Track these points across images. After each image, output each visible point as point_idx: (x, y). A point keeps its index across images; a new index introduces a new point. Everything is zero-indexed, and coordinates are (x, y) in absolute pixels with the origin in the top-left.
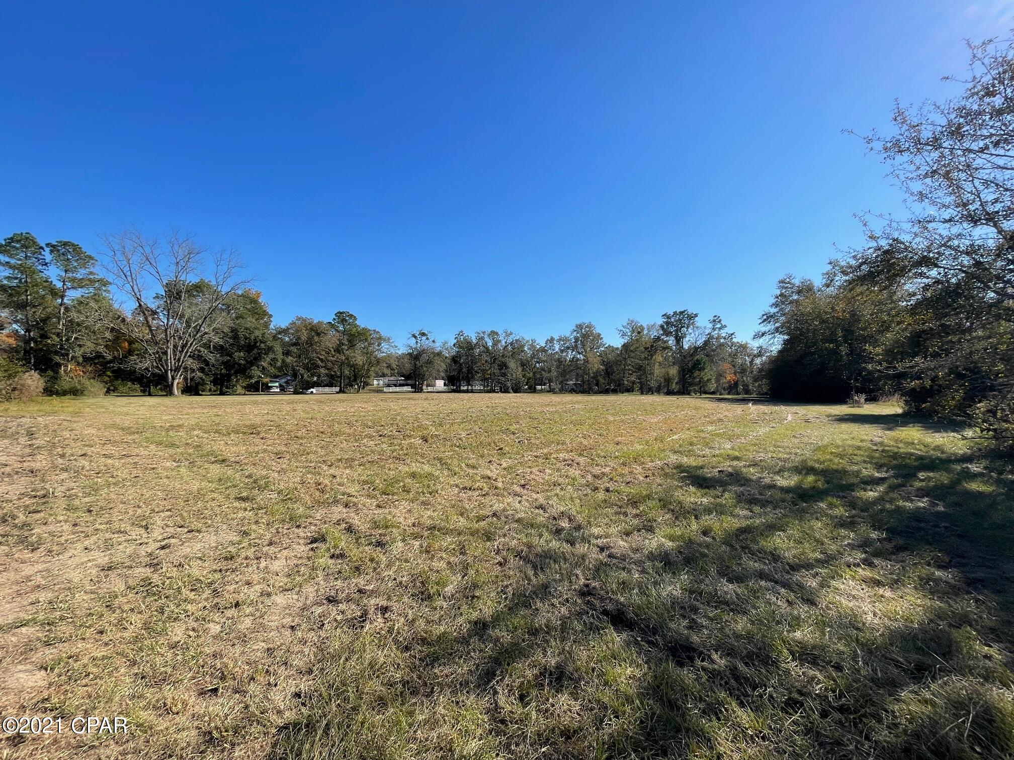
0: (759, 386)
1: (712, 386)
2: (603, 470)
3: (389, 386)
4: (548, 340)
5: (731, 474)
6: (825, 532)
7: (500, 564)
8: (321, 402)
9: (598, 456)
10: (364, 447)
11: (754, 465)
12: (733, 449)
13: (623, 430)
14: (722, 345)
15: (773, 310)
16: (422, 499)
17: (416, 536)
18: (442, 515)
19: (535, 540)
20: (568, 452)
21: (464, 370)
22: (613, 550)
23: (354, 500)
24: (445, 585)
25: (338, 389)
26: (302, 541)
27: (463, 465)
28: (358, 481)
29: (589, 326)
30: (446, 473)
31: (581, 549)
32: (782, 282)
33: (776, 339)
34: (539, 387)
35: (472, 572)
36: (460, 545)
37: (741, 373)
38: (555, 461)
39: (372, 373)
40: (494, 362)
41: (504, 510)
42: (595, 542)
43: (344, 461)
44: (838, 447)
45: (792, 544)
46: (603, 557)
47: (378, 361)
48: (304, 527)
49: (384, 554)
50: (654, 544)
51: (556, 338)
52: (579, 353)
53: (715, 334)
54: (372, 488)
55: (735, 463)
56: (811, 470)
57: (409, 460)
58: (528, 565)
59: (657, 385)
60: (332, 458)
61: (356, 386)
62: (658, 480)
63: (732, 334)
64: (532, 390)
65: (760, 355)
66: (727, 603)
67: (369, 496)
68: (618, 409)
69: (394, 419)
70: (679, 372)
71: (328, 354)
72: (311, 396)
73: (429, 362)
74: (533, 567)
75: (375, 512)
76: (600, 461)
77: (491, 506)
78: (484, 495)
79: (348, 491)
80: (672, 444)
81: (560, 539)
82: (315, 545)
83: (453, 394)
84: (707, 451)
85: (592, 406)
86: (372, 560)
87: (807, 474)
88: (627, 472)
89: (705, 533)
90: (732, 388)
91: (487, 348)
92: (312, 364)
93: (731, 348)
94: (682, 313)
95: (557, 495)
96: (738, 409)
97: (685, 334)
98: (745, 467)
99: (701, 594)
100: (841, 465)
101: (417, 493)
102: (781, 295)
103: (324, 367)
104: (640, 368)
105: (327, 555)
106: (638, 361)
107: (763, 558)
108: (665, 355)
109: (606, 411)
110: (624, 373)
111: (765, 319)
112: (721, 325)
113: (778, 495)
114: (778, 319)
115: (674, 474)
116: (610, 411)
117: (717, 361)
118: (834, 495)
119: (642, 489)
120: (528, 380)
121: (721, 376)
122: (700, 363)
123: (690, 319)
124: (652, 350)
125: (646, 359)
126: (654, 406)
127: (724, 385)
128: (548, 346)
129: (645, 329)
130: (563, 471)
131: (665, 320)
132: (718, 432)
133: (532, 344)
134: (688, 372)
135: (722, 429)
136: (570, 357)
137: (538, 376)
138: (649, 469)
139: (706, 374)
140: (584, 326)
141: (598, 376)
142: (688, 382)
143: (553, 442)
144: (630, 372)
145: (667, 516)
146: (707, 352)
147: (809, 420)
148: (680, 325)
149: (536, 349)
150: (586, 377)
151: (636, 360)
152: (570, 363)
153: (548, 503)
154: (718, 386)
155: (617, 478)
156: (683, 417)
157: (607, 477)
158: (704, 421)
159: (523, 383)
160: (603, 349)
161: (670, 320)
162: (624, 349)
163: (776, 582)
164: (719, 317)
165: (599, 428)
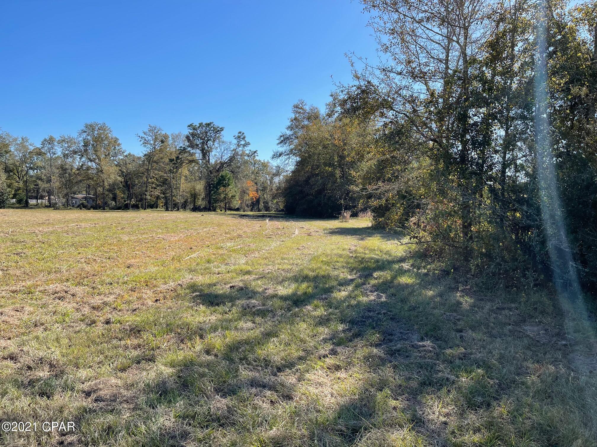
0: (277, 203)
1: (236, 203)
2: (106, 299)
4: (45, 140)
5: (242, 289)
6: (308, 331)
9: (102, 283)
11: (263, 278)
12: (247, 263)
13: (138, 250)
14: (246, 162)
15: (289, 133)
20: (62, 281)
22: (101, 392)
29: (102, 128)
31: (60, 399)
32: (296, 107)
33: (291, 160)
34: (33, 202)
37: (262, 190)
38: (40, 295)
42: (81, 386)
44: (327, 256)
45: (282, 348)
46: (88, 403)
50: (152, 374)
51: (57, 138)
52: (91, 161)
53: (240, 150)
55: (246, 277)
56: (306, 278)
59: (183, 201)
62: (169, 303)
63: (256, 152)
64: (23, 204)
65: (277, 174)
68: (135, 227)
70: (206, 188)
76: (104, 289)
80: (189, 263)
81: (32, 394)
84: (223, 268)
85: (104, 224)
87: (302, 281)
88: (135, 298)
89: (208, 352)
90: (255, 205)
93: (254, 166)
94: (208, 125)
96: (257, 224)
97: (211, 148)
98: (254, 280)
99: (194, 417)
100: (327, 272)
102: (296, 119)
104: (165, 182)
106: (162, 174)
107: (257, 366)
108: (191, 169)
109: (121, 229)
110: (147, 187)
111: (282, 141)
112: (245, 142)
113: (278, 303)
114: (292, 141)
115: (186, 294)
116: (125, 229)
117: (241, 178)
118: (318, 298)
119: (149, 315)
120: (16, 191)
121: (245, 193)
122: (225, 179)
123: (216, 132)
124: (177, 162)
125: (171, 172)
126: (177, 224)
127: (247, 202)
128: (46, 148)
129: (170, 139)
130: (50, 306)
131: (191, 131)
132: (236, 248)
133: (21, 143)
134: (213, 187)
135: (240, 245)
136: (77, 164)
137: (32, 186)
138: (161, 293)
139: (231, 190)
140: (97, 128)
141: (114, 189)
142: (214, 199)
143: (42, 271)
144: (154, 186)
145: (173, 341)
146: (233, 169)
147: (311, 234)
148: (206, 138)
149: (29, 151)
150: (100, 189)
151: (160, 172)
152: (78, 172)
153: (22, 350)
154: (241, 203)
155: (123, 307)
156: (204, 234)
157: (110, 306)
158: (225, 238)
159: (9, 195)
160: (121, 157)
161: (196, 131)
162: (147, 159)
163: (264, 387)
164: (243, 134)
165: (109, 250)
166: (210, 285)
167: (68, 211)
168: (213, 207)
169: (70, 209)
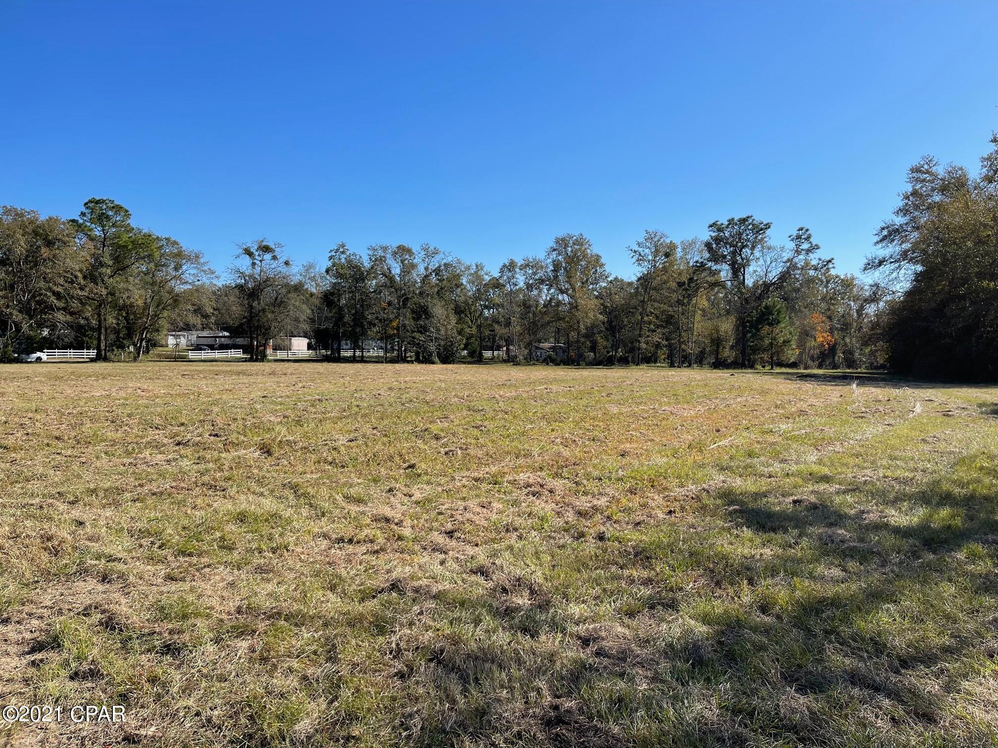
0: (872, 353)
1: (792, 353)
2: (595, 502)
3: (198, 348)
4: (504, 266)
5: (815, 507)
6: (959, 601)
7: (401, 675)
8: (57, 378)
9: (588, 476)
10: (144, 467)
11: (854, 490)
12: (820, 462)
13: (635, 430)
14: (810, 281)
15: (900, 220)
16: (257, 560)
17: (241, 632)
18: (295, 590)
19: (467, 631)
20: (534, 470)
21: (347, 318)
22: (604, 643)
23: (121, 567)
24: (295, 720)
25: (93, 353)
26: (13, 649)
27: (339, 497)
28: (129, 531)
29: (580, 242)
30: (305, 512)
31: (547, 642)
32: (917, 170)
33: (903, 271)
34: (488, 354)
35: (346, 693)
36: (326, 644)
37: (842, 330)
38: (510, 487)
39: (163, 323)
40: (405, 305)
41: (413, 577)
42: (574, 629)
43: (101, 494)
44: (992, 458)
45: (907, 624)
46: (586, 655)
47: (176, 300)
48: (18, 622)
49: (179, 667)
50: (677, 631)
51: (520, 262)
52: (562, 292)
53: (800, 260)
54: (158, 544)
55: (822, 487)
56: (947, 499)
57: (235, 489)
58: (453, 675)
59: (698, 350)
60: (79, 488)
61: (132, 349)
62: (690, 519)
63: (830, 261)
64: (476, 358)
65: (874, 299)
66: (794, 729)
67: (151, 559)
68: (627, 393)
69: (206, 412)
70: (737, 327)
71: (72, 282)
72: (38, 367)
73: (278, 303)
74: (461, 677)
75: (163, 589)
76: (591, 486)
77: (389, 572)
78: (376, 552)
79: (108, 551)
80: (716, 456)
81: (512, 627)
82: (38, 656)
83: (325, 364)
84: (777, 467)
85: (582, 388)
86: (153, 680)
87: (940, 504)
88: (637, 505)
89: (764, 609)
90: (826, 357)
91: (391, 279)
92: (38, 303)
93: (826, 287)
94: (743, 221)
95: (510, 548)
96: (833, 393)
97: (748, 261)
98: (838, 493)
99: (751, 714)
100: (994, 489)
101: (250, 551)
102: (915, 193)
103: (64, 309)
104: (669, 320)
105: (64, 673)
106: (666, 307)
107: (859, 649)
108: (713, 297)
109: (607, 396)
110: (641, 328)
111: (886, 236)
112: (809, 245)
113: (890, 540)
114: (906, 236)
115: (717, 507)
116: (612, 396)
117: (802, 308)
118: (978, 539)
119: (661, 535)
120: (467, 339)
121: (807, 335)
122: (772, 311)
123: (757, 232)
124: (690, 287)
125: (679, 304)
126: (691, 388)
127: (812, 352)
128: (505, 278)
129: (679, 250)
130: (523, 504)
131: (714, 234)
132: (797, 433)
133: (476, 272)
134: (751, 327)
135: (804, 429)
136: (544, 298)
137: (487, 333)
138: (675, 500)
139: (782, 331)
140: (571, 242)
141: (594, 334)
142: (751, 346)
143: (508, 453)
144: (652, 327)
145: (702, 581)
146: (785, 293)
147: (950, 413)
148: (740, 244)
149: (484, 283)
150: (573, 335)
151: (662, 305)
152: (545, 310)
153: (494, 564)
154: (801, 354)
155: (620, 516)
156: (739, 408)
157: (602, 513)
158: (775, 415)
159: (459, 345)
160: (604, 284)
161: (722, 234)
162: (642, 284)
163: (877, 689)
164: (807, 230)
165: (592, 427)
166: (757, 496)
167: (531, 367)
168: (749, 360)
169: (534, 364)
